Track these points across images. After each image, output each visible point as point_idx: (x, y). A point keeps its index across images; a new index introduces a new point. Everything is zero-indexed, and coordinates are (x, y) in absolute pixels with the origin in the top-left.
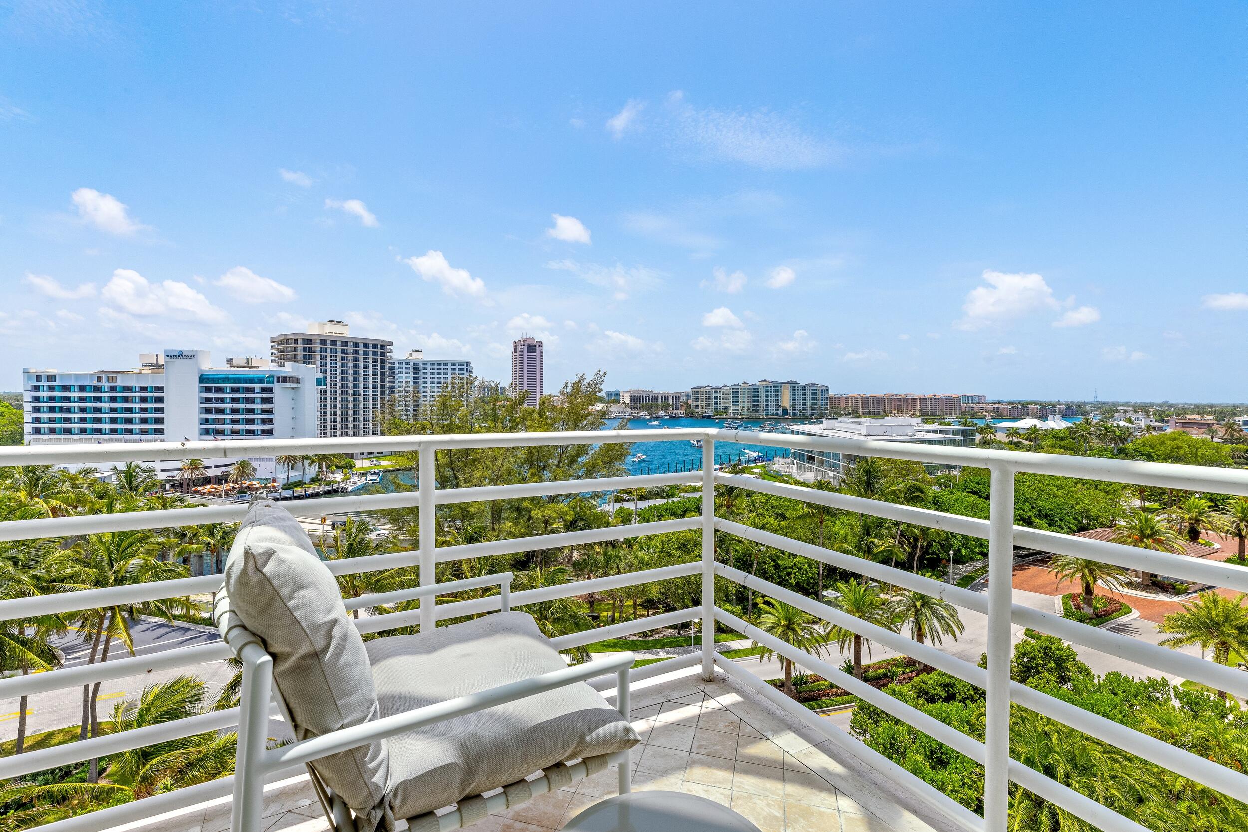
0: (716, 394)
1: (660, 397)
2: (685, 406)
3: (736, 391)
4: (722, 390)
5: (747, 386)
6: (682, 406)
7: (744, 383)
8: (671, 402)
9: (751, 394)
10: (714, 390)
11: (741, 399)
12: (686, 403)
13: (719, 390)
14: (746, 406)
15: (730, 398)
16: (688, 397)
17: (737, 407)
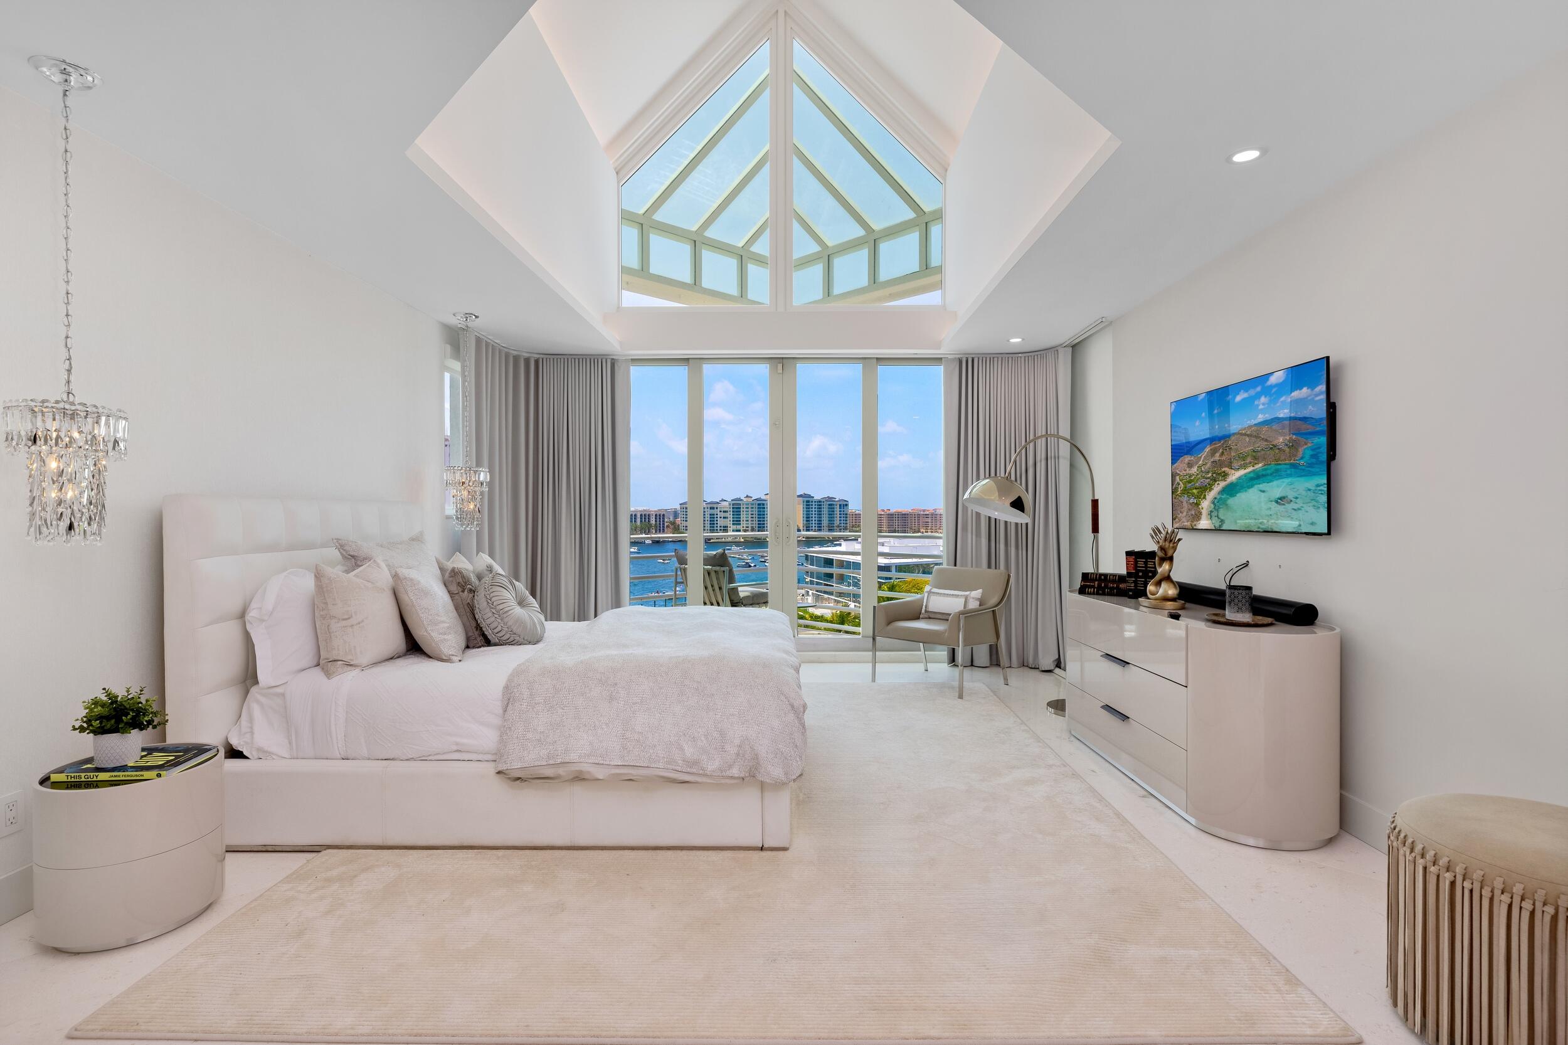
0: (712, 512)
1: (639, 516)
2: (672, 527)
3: (737, 507)
4: (719, 506)
5: (750, 500)
6: (668, 526)
7: (747, 496)
8: (653, 522)
9: (755, 511)
10: (709, 506)
11: (743, 516)
12: (673, 523)
13: (715, 506)
14: (750, 526)
15: (730, 515)
16: (676, 514)
17: (739, 527)
